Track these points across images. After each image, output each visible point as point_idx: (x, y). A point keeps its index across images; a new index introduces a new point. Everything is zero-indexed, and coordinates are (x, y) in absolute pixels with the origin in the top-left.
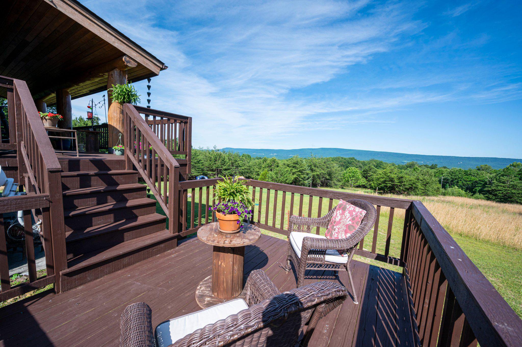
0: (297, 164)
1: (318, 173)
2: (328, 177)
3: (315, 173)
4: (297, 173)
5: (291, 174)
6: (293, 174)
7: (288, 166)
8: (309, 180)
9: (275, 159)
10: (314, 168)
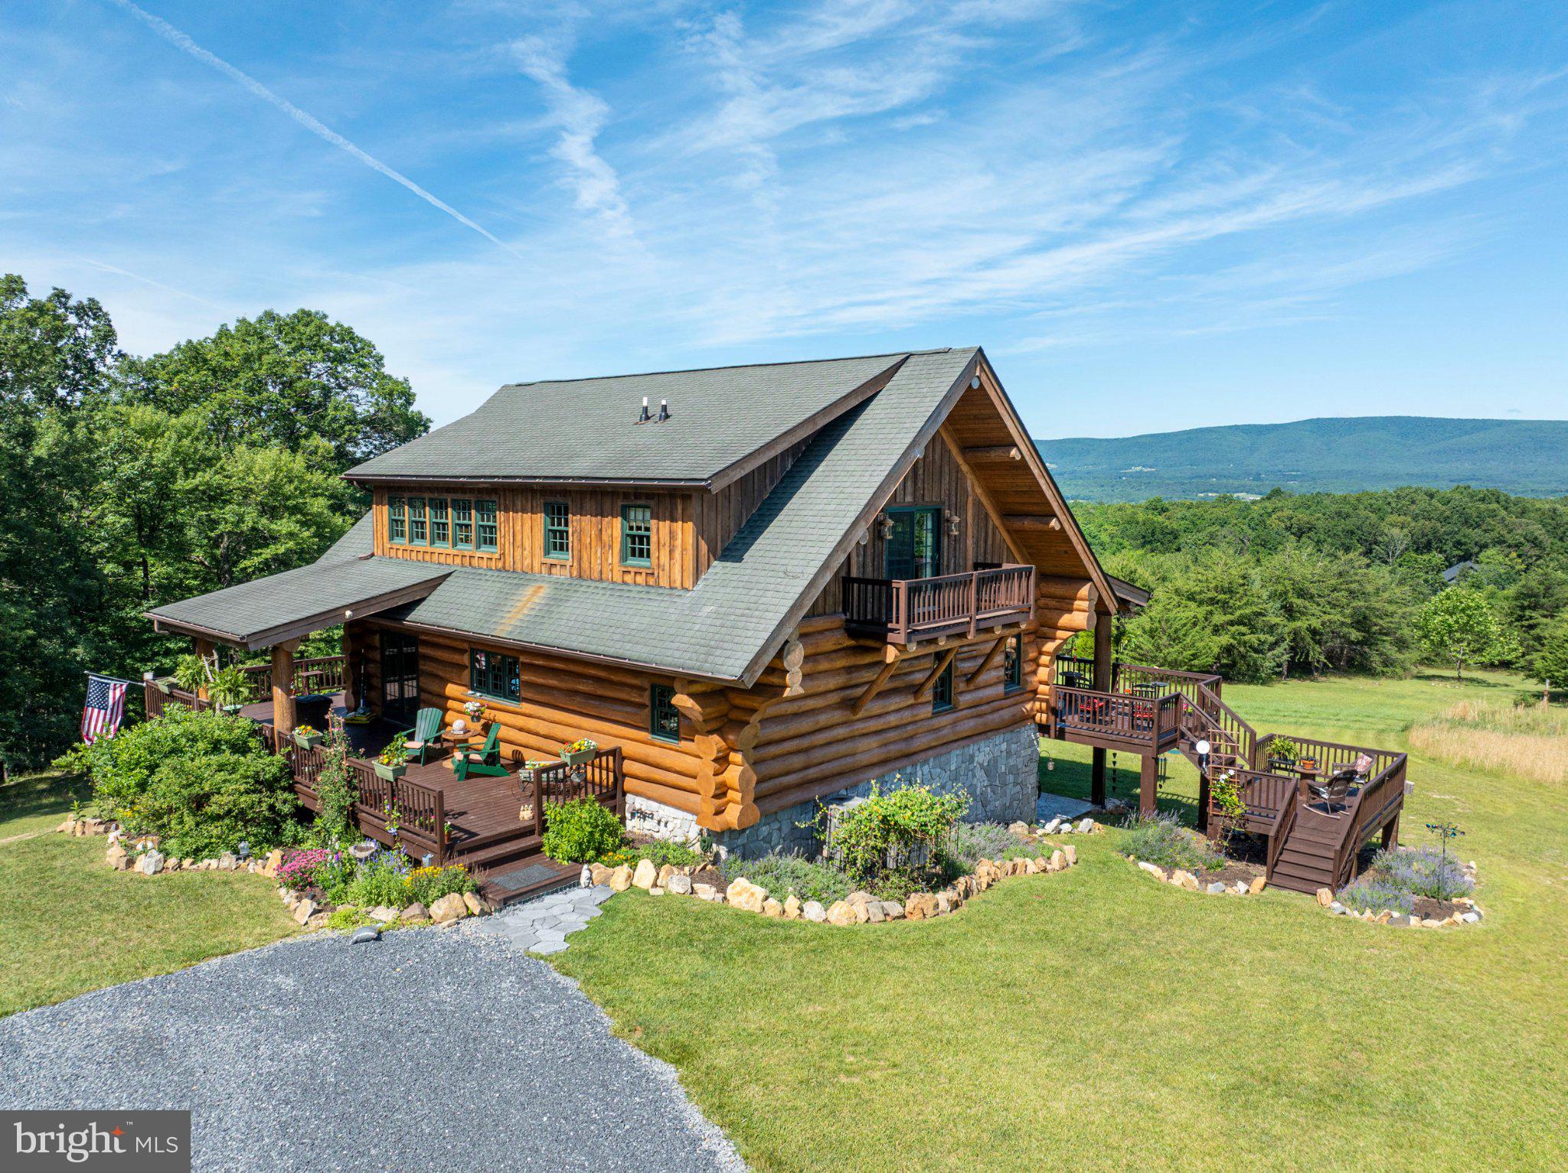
0: (1230, 591)
1: (1316, 623)
2: (1355, 635)
3: (1301, 624)
4: (1233, 629)
5: (1208, 630)
6: (1216, 631)
7: (1191, 597)
8: (1278, 651)
9: (1133, 569)
10: (1298, 602)
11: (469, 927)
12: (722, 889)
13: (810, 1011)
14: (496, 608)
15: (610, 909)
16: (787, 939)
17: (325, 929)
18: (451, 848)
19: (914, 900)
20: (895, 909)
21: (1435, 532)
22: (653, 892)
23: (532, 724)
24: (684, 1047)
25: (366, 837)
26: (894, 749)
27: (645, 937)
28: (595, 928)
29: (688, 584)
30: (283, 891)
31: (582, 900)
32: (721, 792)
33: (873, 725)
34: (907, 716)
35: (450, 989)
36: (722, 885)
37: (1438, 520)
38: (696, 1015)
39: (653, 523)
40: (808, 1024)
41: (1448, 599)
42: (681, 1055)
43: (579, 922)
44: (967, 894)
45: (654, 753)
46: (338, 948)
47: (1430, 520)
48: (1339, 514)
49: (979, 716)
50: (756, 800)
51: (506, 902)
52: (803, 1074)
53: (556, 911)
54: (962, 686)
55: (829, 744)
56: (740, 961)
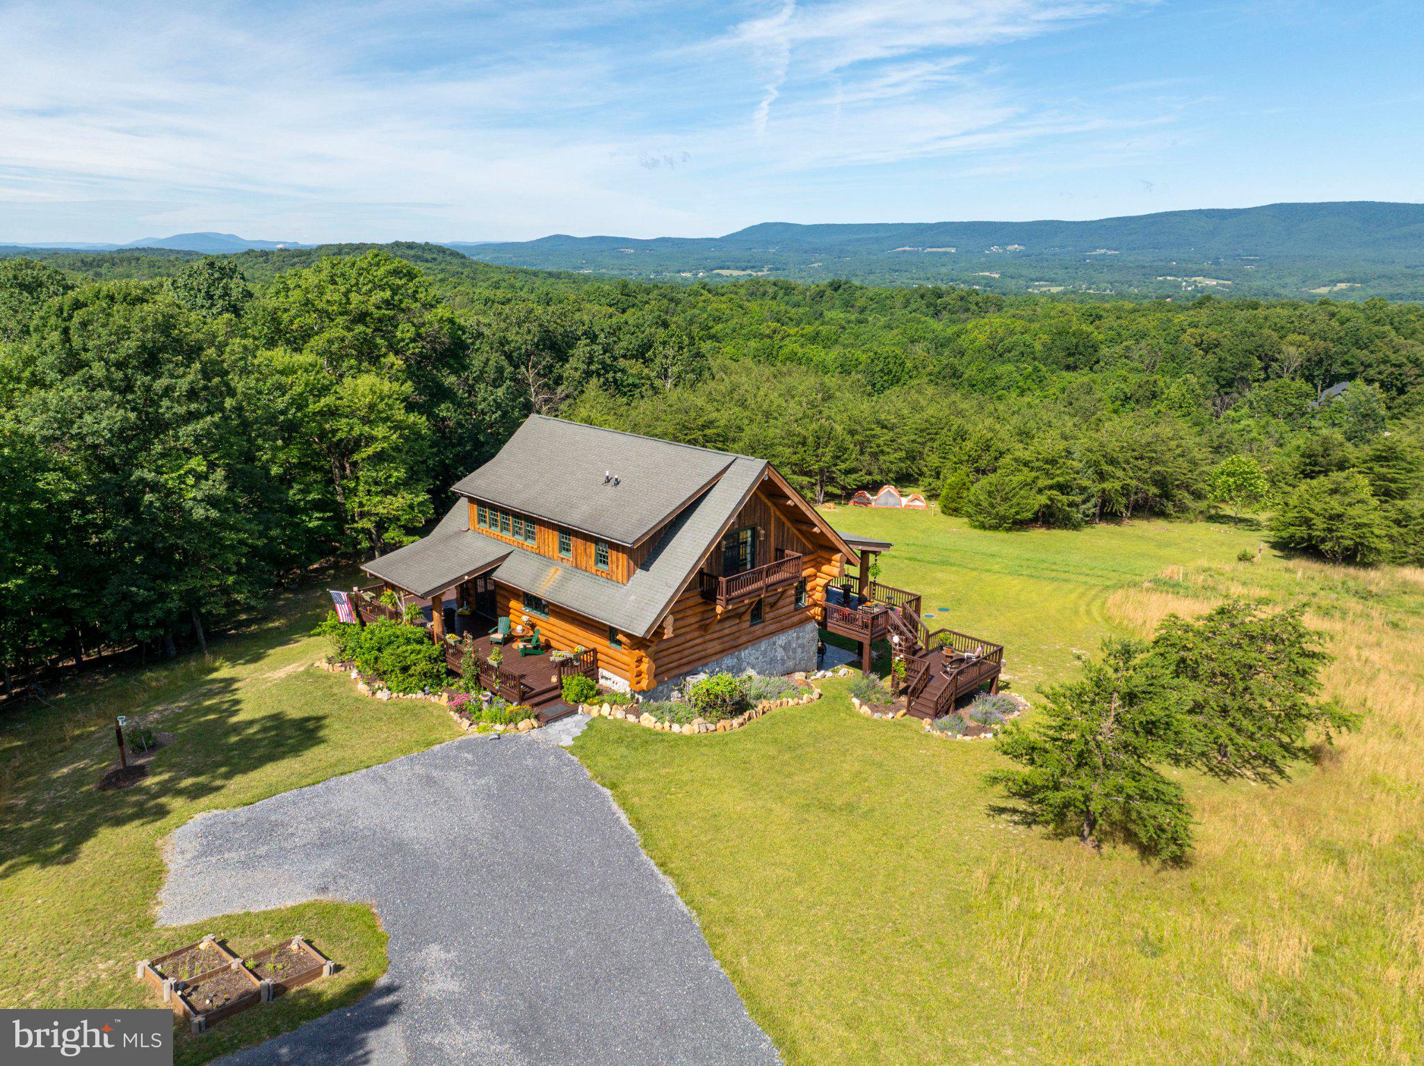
0: (1053, 462)
1: (1118, 486)
3: (1109, 485)
4: (1050, 492)
5: (1034, 491)
6: (1040, 491)
7: (1026, 464)
8: (1088, 505)
10: (1107, 468)
11: (534, 733)
12: (638, 717)
13: (663, 771)
14: (536, 578)
15: (590, 726)
16: (663, 740)
17: (474, 733)
18: (523, 698)
19: (722, 722)
20: (712, 727)
21: (1327, 350)
22: (609, 718)
23: (554, 629)
24: (615, 784)
25: (485, 689)
26: (727, 645)
27: (604, 739)
28: (584, 734)
29: (625, 582)
30: (452, 713)
31: (579, 721)
32: (639, 674)
33: (716, 635)
34: (735, 629)
35: (530, 760)
36: (638, 714)
37: (1332, 340)
38: (621, 772)
39: (609, 551)
40: (661, 776)
41: (1233, 463)
42: (613, 786)
43: (577, 732)
44: (750, 718)
45: (611, 652)
46: (484, 742)
47: (1325, 341)
48: (1244, 332)
49: (780, 622)
50: (655, 676)
51: (547, 722)
52: (653, 794)
53: (568, 726)
54: (768, 610)
55: (693, 647)
56: (640, 750)
